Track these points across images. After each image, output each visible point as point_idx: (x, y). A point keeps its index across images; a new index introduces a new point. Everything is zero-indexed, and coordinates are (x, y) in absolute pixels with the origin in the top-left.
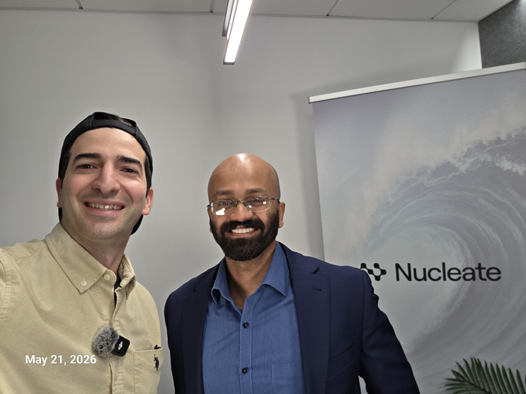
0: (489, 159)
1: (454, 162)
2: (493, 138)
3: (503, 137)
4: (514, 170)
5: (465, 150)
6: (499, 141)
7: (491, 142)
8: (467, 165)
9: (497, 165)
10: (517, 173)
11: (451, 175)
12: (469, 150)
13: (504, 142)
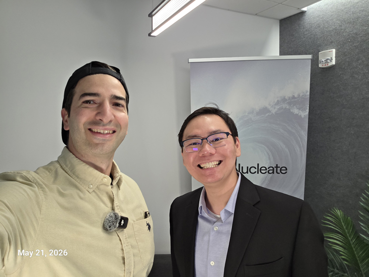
0: (288, 107)
1: (269, 107)
2: (291, 95)
3: (296, 96)
4: (299, 114)
5: (276, 101)
6: (294, 97)
7: (289, 98)
8: (276, 110)
9: (291, 111)
10: (301, 116)
11: (267, 115)
12: (278, 101)
13: (296, 98)
